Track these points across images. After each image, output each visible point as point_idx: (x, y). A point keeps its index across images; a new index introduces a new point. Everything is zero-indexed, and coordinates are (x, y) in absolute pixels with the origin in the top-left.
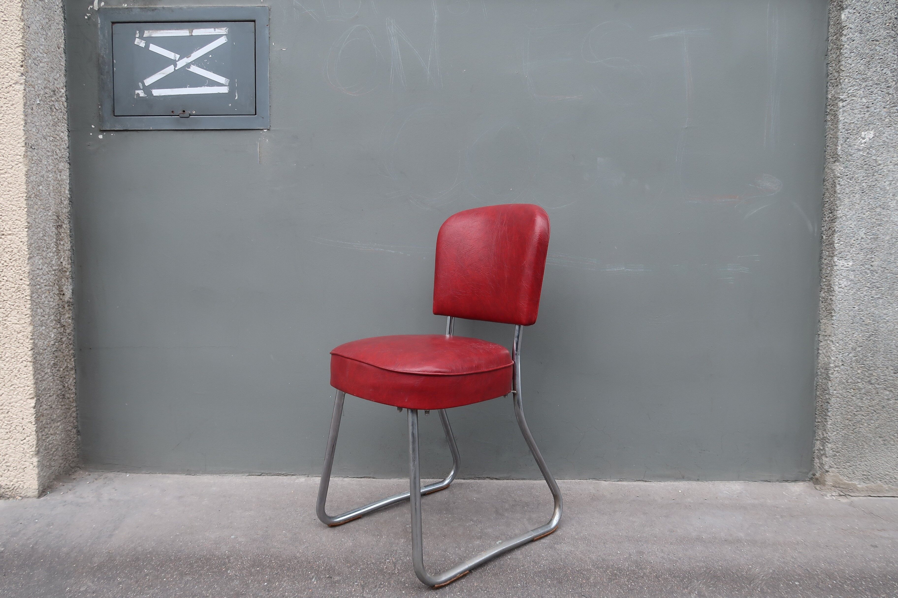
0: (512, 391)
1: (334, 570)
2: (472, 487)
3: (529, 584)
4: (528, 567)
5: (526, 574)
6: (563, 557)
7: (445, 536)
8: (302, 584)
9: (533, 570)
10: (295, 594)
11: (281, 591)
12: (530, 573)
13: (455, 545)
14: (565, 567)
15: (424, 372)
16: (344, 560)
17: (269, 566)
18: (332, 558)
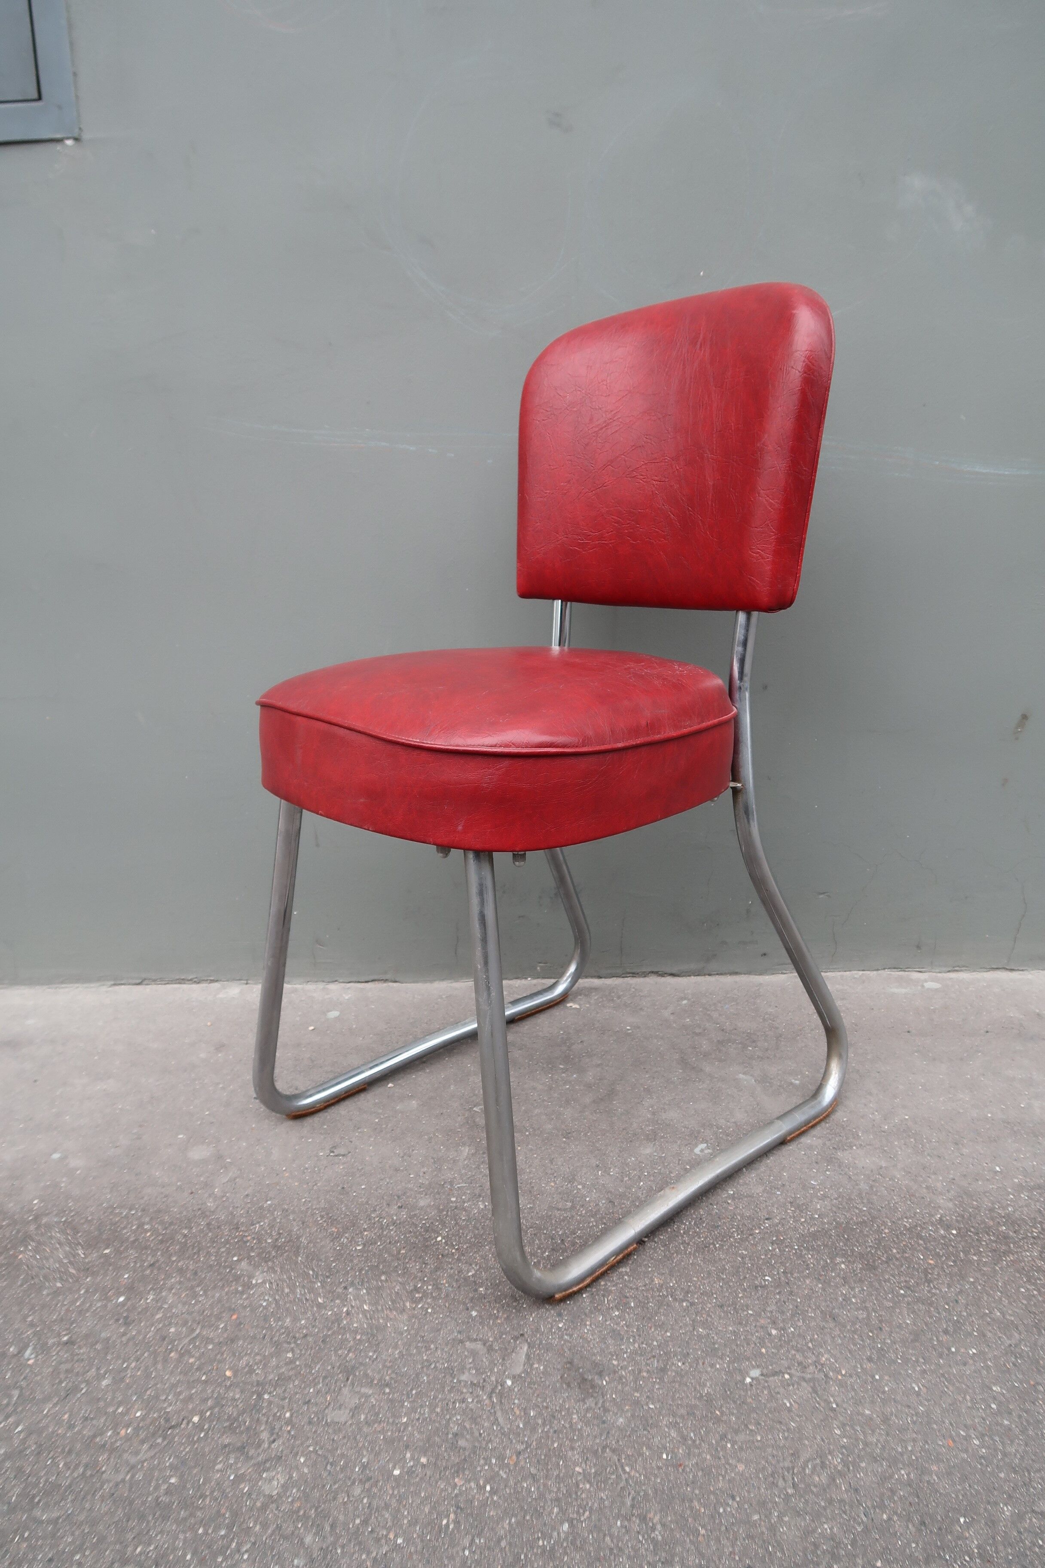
0: (732, 784)
1: (298, 1248)
2: (619, 997)
3: (792, 1274)
4: (782, 1222)
5: (779, 1243)
6: (863, 1186)
7: (567, 1135)
8: (213, 1297)
9: (795, 1229)
10: (193, 1330)
11: (160, 1321)
12: (791, 1238)
13: (594, 1162)
14: (874, 1219)
15: (507, 746)
16: (322, 1217)
17: (134, 1242)
18: (294, 1212)
